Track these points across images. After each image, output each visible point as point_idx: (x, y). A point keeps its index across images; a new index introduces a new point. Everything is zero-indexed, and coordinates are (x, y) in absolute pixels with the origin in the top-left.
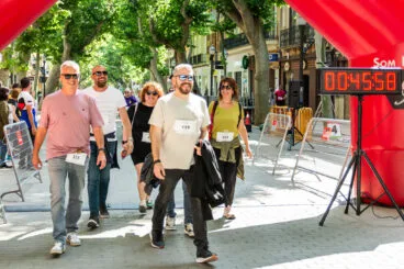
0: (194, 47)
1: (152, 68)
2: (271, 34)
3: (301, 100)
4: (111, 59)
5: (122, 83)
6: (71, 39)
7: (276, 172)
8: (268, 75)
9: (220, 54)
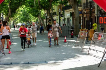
0: (54, 10)
1: (39, 17)
2: (80, 5)
3: (91, 27)
4: (25, 14)
5: (29, 22)
6: (11, 7)
7: (83, 50)
8: (79, 19)
9: (62, 12)
